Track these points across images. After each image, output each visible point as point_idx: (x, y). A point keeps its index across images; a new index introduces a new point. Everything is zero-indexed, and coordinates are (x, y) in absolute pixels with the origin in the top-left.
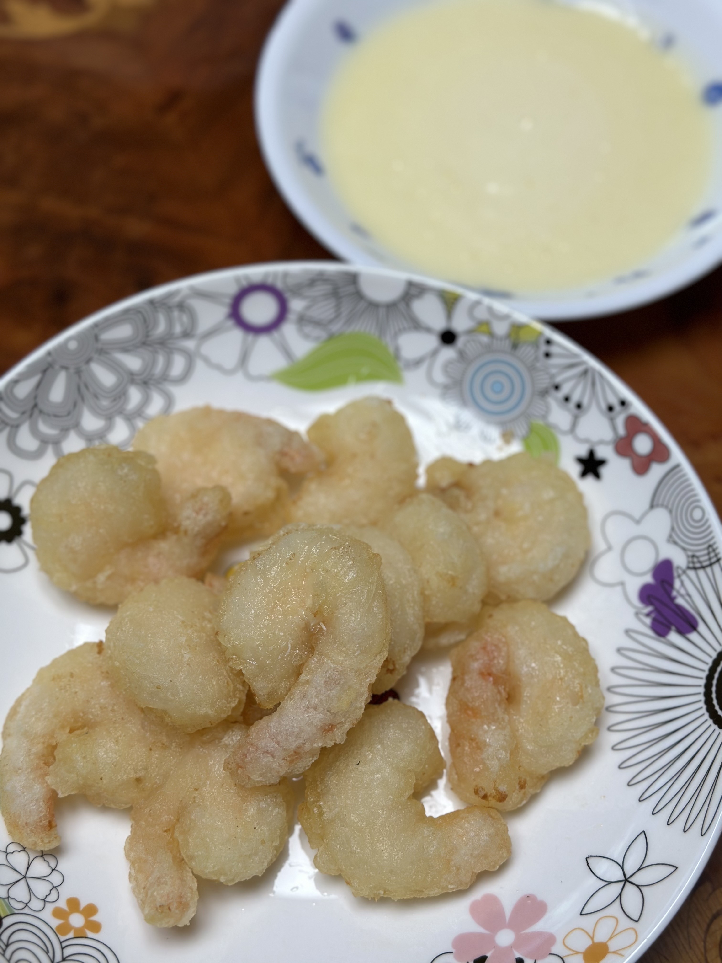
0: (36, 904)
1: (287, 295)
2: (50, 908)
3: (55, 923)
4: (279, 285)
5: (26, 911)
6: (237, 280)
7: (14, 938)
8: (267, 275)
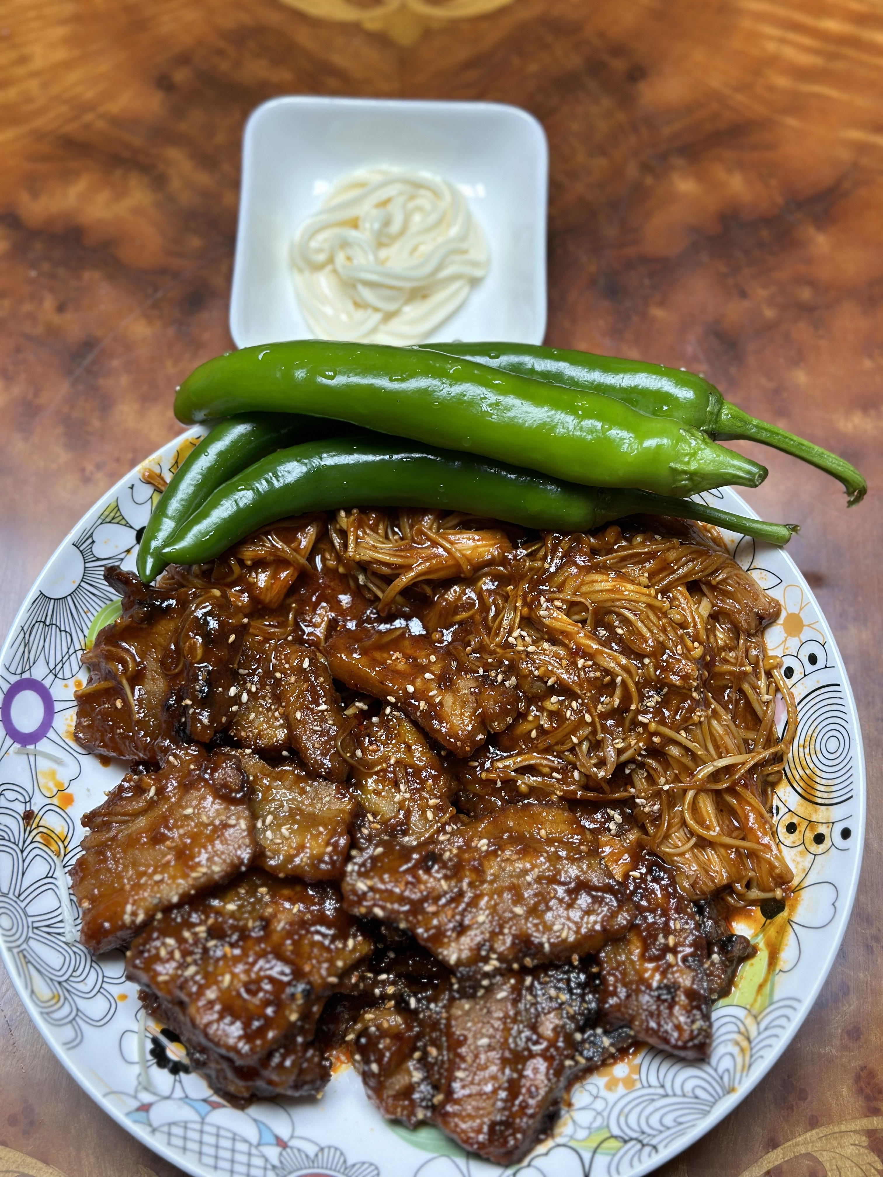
0: (599, 1105)
1: (27, 676)
2: (604, 1093)
3: (621, 1090)
4: (14, 680)
5: (605, 1114)
7: (634, 1125)
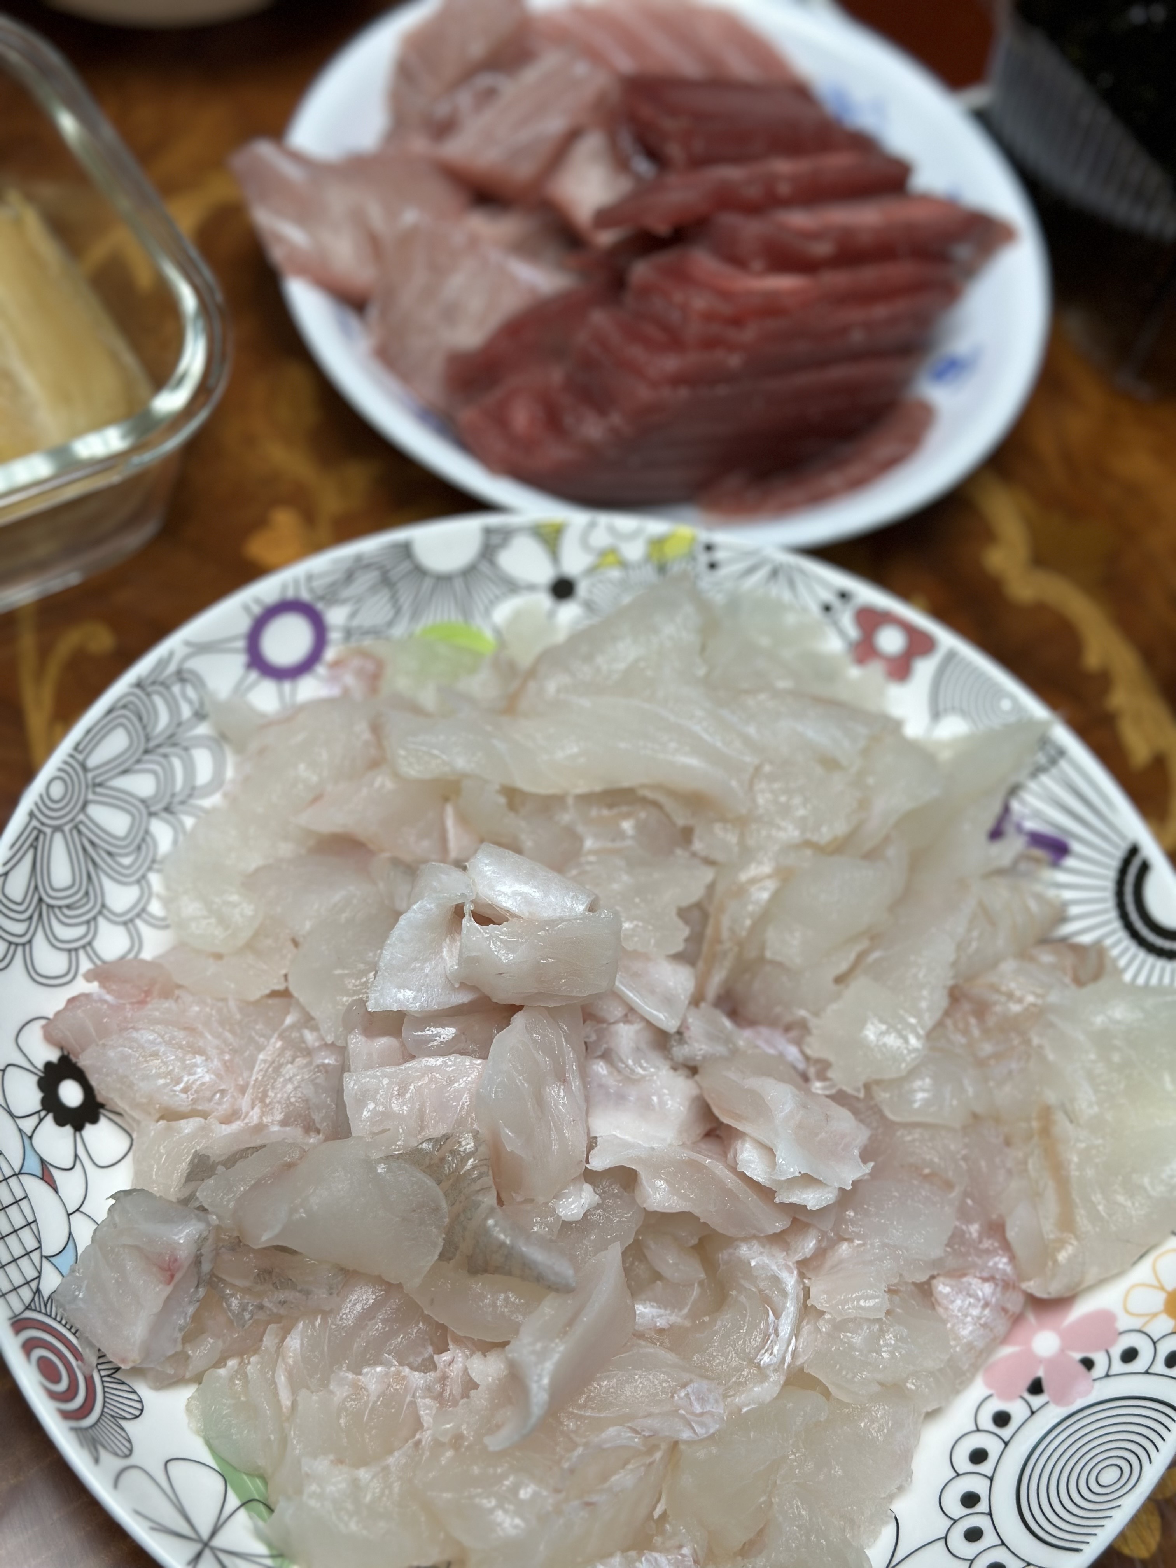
1: (320, 606)
4: (305, 596)
6: (246, 608)
8: (284, 587)
